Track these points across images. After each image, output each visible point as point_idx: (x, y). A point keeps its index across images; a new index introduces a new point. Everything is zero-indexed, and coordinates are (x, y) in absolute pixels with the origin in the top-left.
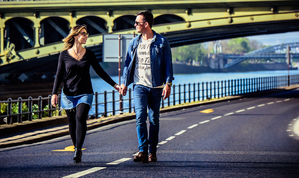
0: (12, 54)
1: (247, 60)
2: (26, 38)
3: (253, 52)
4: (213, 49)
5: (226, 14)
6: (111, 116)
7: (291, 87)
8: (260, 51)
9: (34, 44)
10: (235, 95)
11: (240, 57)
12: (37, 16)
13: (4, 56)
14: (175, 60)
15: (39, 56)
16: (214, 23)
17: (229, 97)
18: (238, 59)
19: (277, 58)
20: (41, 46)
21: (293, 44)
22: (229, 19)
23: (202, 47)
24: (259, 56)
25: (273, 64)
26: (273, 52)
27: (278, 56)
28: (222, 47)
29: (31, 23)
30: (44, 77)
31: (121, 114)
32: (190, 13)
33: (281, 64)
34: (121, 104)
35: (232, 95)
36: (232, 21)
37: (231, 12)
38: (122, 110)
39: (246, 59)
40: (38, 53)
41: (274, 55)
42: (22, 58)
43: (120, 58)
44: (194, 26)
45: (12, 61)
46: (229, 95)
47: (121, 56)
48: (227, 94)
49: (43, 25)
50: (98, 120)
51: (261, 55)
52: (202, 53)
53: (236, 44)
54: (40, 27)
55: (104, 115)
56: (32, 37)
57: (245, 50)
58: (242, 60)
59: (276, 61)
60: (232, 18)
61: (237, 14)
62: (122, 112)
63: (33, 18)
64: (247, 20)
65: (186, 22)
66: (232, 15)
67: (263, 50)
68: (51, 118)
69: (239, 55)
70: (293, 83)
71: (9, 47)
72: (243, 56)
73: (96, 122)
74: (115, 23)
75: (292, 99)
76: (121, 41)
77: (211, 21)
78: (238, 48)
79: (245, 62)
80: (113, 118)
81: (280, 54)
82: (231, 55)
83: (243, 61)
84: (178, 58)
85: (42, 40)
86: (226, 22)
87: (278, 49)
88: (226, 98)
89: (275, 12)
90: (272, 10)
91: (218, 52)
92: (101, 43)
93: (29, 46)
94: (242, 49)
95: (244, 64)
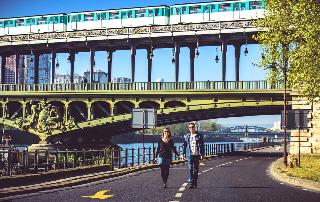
0: (73, 125)
2: (82, 114)
3: (219, 131)
5: (212, 101)
6: (137, 165)
7: (247, 151)
9: (87, 119)
10: (216, 154)
11: (211, 133)
12: (90, 101)
13: (67, 125)
15: (90, 126)
16: (204, 107)
17: (213, 155)
18: (210, 135)
20: (91, 120)
22: (214, 105)
25: (229, 138)
26: (230, 131)
27: (233, 133)
28: (201, 127)
29: (86, 105)
30: (94, 140)
32: (189, 100)
33: (234, 138)
34: (144, 158)
35: (214, 154)
36: (216, 106)
37: (216, 100)
38: (144, 162)
40: (89, 124)
41: (230, 133)
42: (79, 127)
44: (191, 108)
45: (72, 129)
46: (213, 154)
47: (145, 124)
48: (212, 154)
49: (93, 106)
50: (127, 168)
51: (223, 132)
53: (209, 126)
54: (91, 108)
55: (131, 165)
56: (86, 114)
57: (214, 129)
58: (212, 135)
59: (231, 136)
60: (216, 104)
61: (219, 101)
62: (144, 163)
63: (87, 102)
64: (226, 106)
65: (186, 106)
66: (216, 102)
67: (225, 130)
68: (91, 166)
70: (248, 148)
71: (71, 120)
72: (213, 133)
73: (126, 170)
76: (145, 113)
77: (202, 106)
78: (210, 128)
79: (214, 136)
80: (138, 167)
84: (175, 133)
85: (92, 116)
86: (212, 107)
87: (233, 130)
88: (211, 156)
89: (244, 101)
90: (242, 99)
92: (130, 118)
93: (84, 120)
94: (212, 129)
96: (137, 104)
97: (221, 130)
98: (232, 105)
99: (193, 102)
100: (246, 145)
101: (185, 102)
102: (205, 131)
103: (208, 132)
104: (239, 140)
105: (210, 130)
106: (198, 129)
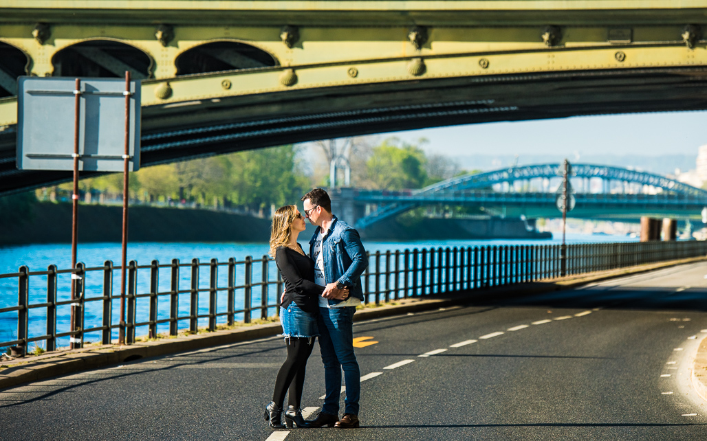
1: (419, 209)
3: (435, 187)
4: (328, 177)
5: (406, 47)
6: (42, 352)
7: (569, 281)
8: (453, 186)
10: (423, 296)
11: (401, 198)
14: (222, 202)
16: (369, 75)
17: (409, 302)
18: (394, 205)
19: (498, 205)
21: (543, 166)
22: (414, 64)
23: (298, 170)
24: (452, 199)
25: (485, 221)
26: (489, 188)
27: (503, 199)
28: (351, 170)
31: (77, 346)
32: (293, 42)
33: (507, 220)
34: (78, 315)
35: (415, 296)
36: (422, 69)
37: (421, 42)
38: (78, 335)
39: (417, 204)
41: (490, 196)
43: (78, 159)
44: (307, 80)
46: (406, 296)
47: (82, 153)
48: (401, 294)
51: (456, 195)
52: (295, 185)
53: (391, 164)
55: (14, 349)
57: (414, 181)
58: (406, 206)
59: (494, 212)
60: (423, 58)
61: (438, 47)
62: (79, 341)
64: (469, 68)
65: (282, 69)
66: (425, 52)
67: (463, 182)
69: (396, 194)
70: (575, 270)
72: (407, 198)
74: (59, 66)
75: (597, 310)
76: (83, 100)
77: (359, 67)
78: (395, 175)
79: (412, 213)
80: (50, 358)
81: (508, 195)
82: (375, 193)
83: (408, 210)
84: (229, 198)
86: (403, 72)
87: (501, 181)
88: (398, 304)
89: (556, 45)
90: (546, 37)
91: (340, 185)
92: (11, 126)
94: (406, 177)
95: (410, 219)
96: (42, 55)
97: (447, 183)
98: (500, 65)
99: (314, 49)
100: (564, 252)
101: (277, 48)
102: (370, 186)
103: (386, 193)
104: (529, 228)
105: (393, 182)
106: (340, 176)
